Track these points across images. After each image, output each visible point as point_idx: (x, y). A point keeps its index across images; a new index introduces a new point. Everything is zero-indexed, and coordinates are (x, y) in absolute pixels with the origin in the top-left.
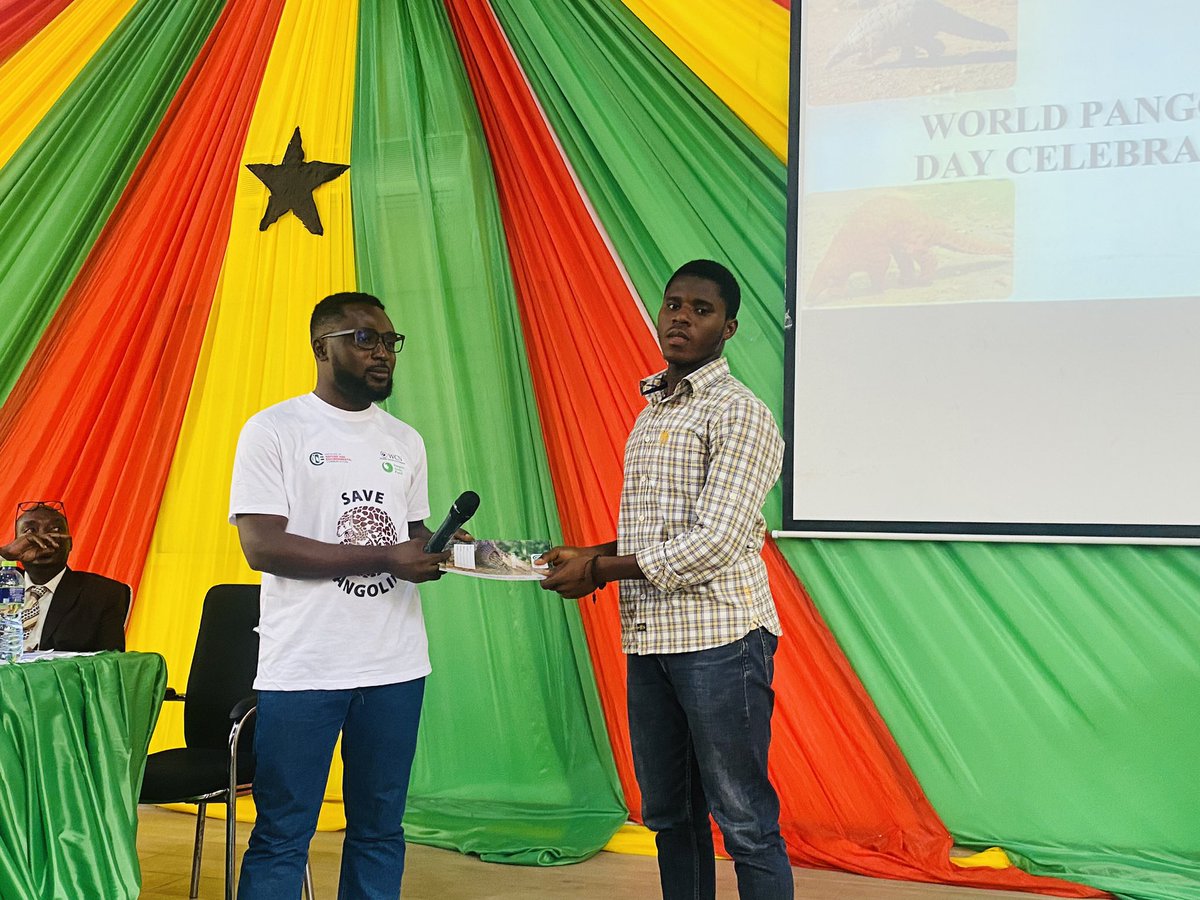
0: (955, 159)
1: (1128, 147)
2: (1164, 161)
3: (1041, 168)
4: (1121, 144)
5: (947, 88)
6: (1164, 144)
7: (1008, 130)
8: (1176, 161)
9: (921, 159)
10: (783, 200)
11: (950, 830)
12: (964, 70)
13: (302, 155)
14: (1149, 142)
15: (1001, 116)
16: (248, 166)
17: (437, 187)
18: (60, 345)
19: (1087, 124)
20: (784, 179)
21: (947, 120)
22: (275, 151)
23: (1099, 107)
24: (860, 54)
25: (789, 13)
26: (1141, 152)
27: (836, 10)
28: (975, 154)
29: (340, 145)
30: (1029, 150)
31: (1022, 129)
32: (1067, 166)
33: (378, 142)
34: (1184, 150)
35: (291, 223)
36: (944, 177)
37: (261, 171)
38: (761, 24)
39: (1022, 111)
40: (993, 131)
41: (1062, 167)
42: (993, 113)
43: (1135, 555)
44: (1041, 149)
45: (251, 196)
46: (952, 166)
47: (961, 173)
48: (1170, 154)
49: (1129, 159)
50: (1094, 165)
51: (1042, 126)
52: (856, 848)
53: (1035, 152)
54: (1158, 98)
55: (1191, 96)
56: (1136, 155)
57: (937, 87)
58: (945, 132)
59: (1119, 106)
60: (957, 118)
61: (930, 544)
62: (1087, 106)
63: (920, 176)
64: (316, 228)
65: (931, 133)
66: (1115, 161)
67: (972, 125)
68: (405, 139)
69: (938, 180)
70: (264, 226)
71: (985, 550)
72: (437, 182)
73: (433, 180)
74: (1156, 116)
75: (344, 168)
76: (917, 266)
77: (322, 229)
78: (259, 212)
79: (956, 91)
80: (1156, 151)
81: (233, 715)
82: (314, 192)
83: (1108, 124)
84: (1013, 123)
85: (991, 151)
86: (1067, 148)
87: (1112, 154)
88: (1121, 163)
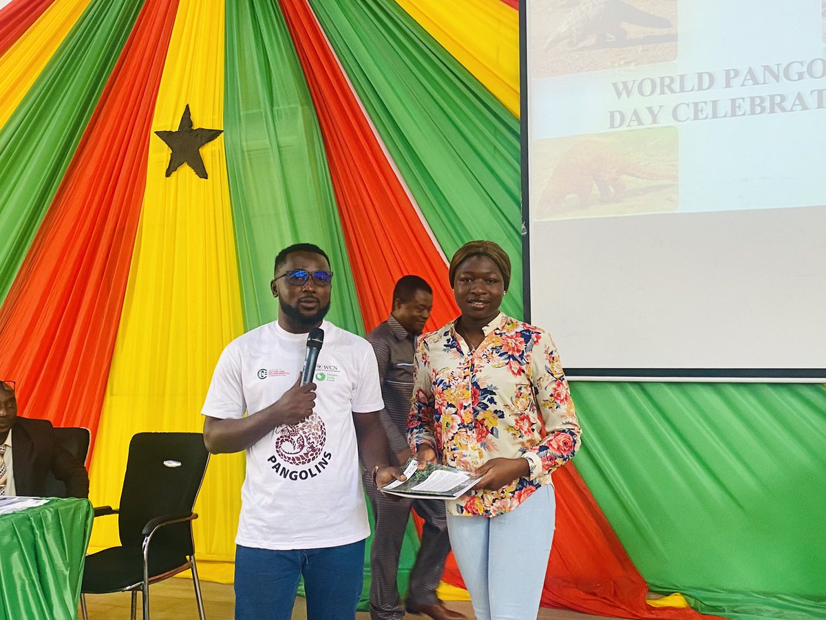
0: (636, 113)
1: (758, 101)
2: (783, 110)
3: (696, 118)
4: (753, 99)
5: (628, 63)
6: (783, 98)
7: (672, 91)
8: (791, 110)
9: (612, 114)
10: (518, 146)
11: (646, 580)
12: (640, 50)
13: (191, 124)
14: (772, 97)
15: (667, 81)
16: (156, 133)
17: (282, 144)
18: (40, 256)
19: (728, 85)
20: (518, 130)
21: (630, 85)
22: (173, 122)
23: (737, 73)
24: (568, 40)
25: (518, 12)
26: (767, 104)
27: (550, 9)
28: (650, 109)
29: (216, 116)
30: (688, 105)
31: (682, 90)
32: (715, 116)
33: (241, 113)
34: (797, 102)
35: (186, 171)
36: (629, 126)
37: (165, 136)
38: (499, 21)
39: (682, 77)
40: (662, 92)
41: (711, 116)
42: (662, 79)
43: (770, 390)
44: (696, 105)
45: (159, 153)
46: (634, 118)
47: (640, 123)
48: (788, 105)
49: (758, 109)
50: (734, 114)
51: (696, 88)
52: (583, 595)
53: (692, 107)
54: (778, 65)
55: (802, 63)
56: (763, 106)
57: (622, 62)
58: (629, 94)
59: (750, 72)
60: (637, 84)
61: (627, 384)
62: (728, 72)
63: (612, 126)
64: (203, 174)
65: (619, 95)
66: (748, 111)
67: (647, 88)
68: (258, 111)
69: (624, 128)
70: (168, 174)
71: (666, 388)
72: (282, 140)
73: (279, 139)
74: (777, 78)
75: (220, 132)
76: (612, 190)
77: (207, 175)
78: (165, 163)
79: (636, 65)
80: (776, 104)
81: (144, 532)
82: (200, 150)
83: (743, 85)
84: (676, 86)
85: (661, 106)
86: (715, 103)
87: (746, 106)
88: (753, 112)
